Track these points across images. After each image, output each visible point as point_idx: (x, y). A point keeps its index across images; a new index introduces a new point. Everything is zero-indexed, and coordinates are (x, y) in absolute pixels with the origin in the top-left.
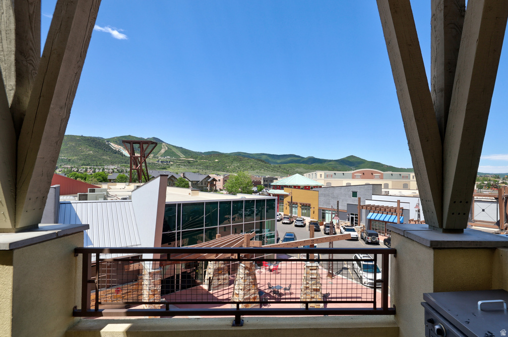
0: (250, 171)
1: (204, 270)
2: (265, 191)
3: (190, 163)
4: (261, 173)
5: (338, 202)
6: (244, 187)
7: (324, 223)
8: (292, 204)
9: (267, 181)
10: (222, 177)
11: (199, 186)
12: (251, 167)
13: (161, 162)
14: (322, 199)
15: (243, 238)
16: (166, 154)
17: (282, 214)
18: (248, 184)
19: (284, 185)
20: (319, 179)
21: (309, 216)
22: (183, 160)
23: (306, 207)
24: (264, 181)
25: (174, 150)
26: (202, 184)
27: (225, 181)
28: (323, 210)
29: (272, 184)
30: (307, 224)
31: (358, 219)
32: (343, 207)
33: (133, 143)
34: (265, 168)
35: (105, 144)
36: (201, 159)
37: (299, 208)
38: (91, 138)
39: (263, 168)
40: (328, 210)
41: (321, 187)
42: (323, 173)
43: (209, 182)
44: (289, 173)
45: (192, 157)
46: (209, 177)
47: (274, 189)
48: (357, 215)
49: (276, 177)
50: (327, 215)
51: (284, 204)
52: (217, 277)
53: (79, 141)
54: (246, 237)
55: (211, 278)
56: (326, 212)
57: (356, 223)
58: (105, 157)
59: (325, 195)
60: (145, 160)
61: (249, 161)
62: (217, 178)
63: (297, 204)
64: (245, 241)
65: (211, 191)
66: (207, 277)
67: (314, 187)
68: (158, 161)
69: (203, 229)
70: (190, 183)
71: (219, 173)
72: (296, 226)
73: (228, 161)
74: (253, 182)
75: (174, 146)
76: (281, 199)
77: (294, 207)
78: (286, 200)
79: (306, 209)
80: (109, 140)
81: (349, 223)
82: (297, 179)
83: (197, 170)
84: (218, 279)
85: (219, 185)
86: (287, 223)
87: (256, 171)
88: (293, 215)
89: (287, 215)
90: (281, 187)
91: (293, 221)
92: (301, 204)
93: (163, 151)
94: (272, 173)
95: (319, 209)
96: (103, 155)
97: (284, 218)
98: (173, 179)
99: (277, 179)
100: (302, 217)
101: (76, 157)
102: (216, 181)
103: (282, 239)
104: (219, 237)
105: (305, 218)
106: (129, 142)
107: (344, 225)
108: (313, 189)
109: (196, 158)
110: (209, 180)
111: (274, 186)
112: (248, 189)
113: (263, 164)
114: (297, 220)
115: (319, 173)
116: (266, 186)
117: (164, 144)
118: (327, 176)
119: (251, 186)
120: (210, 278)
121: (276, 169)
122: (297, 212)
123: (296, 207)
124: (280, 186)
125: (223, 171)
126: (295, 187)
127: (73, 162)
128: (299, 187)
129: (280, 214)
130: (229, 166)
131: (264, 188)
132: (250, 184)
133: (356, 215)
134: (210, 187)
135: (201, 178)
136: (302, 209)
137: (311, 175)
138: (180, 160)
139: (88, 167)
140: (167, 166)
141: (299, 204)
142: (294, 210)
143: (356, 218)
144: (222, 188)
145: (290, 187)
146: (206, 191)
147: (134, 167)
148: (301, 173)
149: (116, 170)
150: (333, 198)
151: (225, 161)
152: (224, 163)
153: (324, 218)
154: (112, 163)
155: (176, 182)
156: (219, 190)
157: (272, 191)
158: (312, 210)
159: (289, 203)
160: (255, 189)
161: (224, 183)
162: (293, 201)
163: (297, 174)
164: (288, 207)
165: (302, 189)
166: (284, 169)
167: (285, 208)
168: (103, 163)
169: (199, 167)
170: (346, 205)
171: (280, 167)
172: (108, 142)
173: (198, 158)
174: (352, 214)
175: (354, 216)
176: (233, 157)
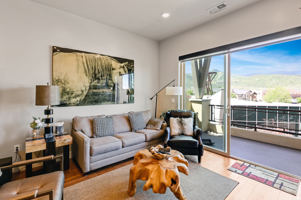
3: (237, 83)
10: (261, 91)
11: (243, 97)
12: (291, 82)
13: (219, 83)
16: (222, 78)
18: (286, 96)
26: (245, 96)
27: (264, 94)
36: (245, 79)
43: (250, 95)
45: (238, 79)
62: (257, 92)
65: (252, 100)
68: (217, 83)
70: (237, 96)
71: (259, 88)
74: (292, 95)
83: (242, 87)
85: (259, 97)
87: (297, 86)
93: (219, 77)
102: (256, 94)
110: (251, 94)
112: (286, 100)
117: (220, 72)
125: (263, 87)
132: (288, 96)
134: (252, 98)
135: (244, 92)
140: (222, 86)
144: (261, 99)
146: (248, 100)
156: (259, 101)
161: (263, 96)
169: (243, 85)
173: (243, 79)
176: (272, 75)
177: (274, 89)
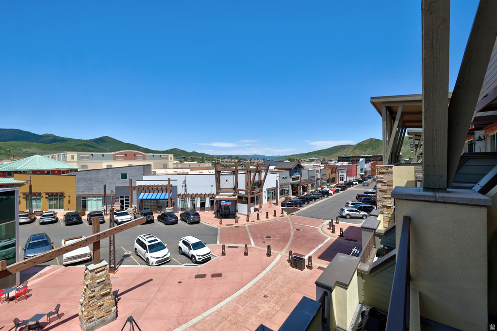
5: (105, 186)
7: (87, 212)
8: (30, 196)
14: (82, 184)
19: (14, 170)
20: (69, 162)
21: (61, 207)
23: (56, 197)
28: (85, 198)
30: (61, 218)
31: (129, 201)
32: (111, 191)
37: (44, 199)
40: (90, 197)
41: (76, 170)
42: (75, 154)
50: (89, 203)
56: (88, 199)
57: (126, 206)
59: (86, 180)
63: (40, 194)
67: (67, 171)
72: (42, 223)
77: (34, 199)
79: (57, 199)
82: (37, 162)
86: (25, 223)
88: (34, 210)
90: (8, 174)
91: (35, 219)
92: (46, 194)
95: (78, 197)
100: (51, 210)
105: (56, 211)
108: (68, 174)
114: (43, 216)
115: (69, 155)
118: (81, 158)
122: (40, 206)
123: (40, 199)
126: (35, 172)
128: (42, 172)
136: (50, 200)
137: (56, 156)
141: (44, 195)
142: (34, 203)
143: (126, 200)
145: (25, 172)
150: (98, 182)
153: (85, 206)
158: (66, 200)
159: (26, 194)
162: (33, 191)
163: (37, 156)
165: (46, 174)
170: (115, 188)
174: (121, 197)
175: (124, 199)
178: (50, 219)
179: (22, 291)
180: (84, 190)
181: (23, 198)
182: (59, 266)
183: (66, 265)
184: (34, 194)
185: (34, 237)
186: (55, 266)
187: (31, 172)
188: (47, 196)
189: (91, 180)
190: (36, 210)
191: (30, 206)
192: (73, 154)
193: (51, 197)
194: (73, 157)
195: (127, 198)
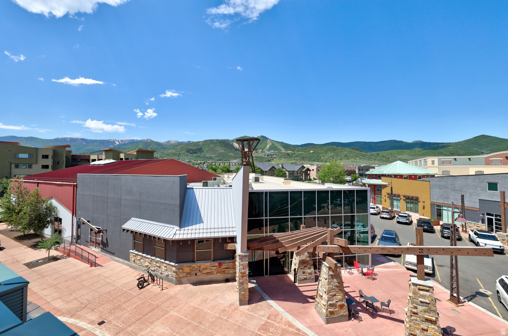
0: (345, 161)
1: (290, 260)
2: (360, 180)
3: (289, 155)
4: (357, 162)
5: (463, 196)
6: (336, 177)
7: (441, 223)
8: (393, 196)
9: (362, 170)
10: (315, 167)
11: (295, 175)
12: (346, 156)
13: (267, 155)
14: (436, 191)
15: (326, 233)
16: (271, 148)
17: (380, 207)
18: (341, 173)
19: (381, 173)
20: (430, 167)
21: (417, 211)
22: (283, 153)
23: (412, 201)
24: (359, 170)
25: (276, 144)
26: (297, 174)
27: (318, 170)
28: (440, 206)
29: (368, 173)
30: (415, 222)
31: (502, 223)
32: (472, 203)
33: (244, 141)
34: (360, 157)
35: (230, 144)
36: (298, 151)
37: (402, 201)
38: (222, 140)
39: (358, 157)
40: (446, 207)
41: (433, 176)
42: (436, 159)
43: (303, 172)
44: (388, 161)
45: (290, 150)
46: (303, 167)
47: (369, 178)
48: (500, 216)
49: (373, 166)
50: (445, 213)
51: (383, 196)
52: (303, 270)
53: (216, 143)
54: (329, 232)
55: (297, 270)
56: (444, 208)
57: (497, 228)
58: (230, 154)
59: (440, 187)
60: (251, 154)
61: (343, 150)
62: (311, 168)
63: (399, 196)
64: (329, 237)
65: (306, 180)
66: (293, 267)
67: (424, 176)
68: (265, 155)
69: (288, 218)
70: (287, 173)
71: (314, 163)
72: (399, 222)
73: (322, 151)
74: (346, 171)
75: (276, 142)
76: (378, 190)
77: (395, 199)
78: (385, 191)
79: (412, 203)
80: (232, 141)
81: (484, 227)
82: (399, 167)
83: (295, 161)
84: (304, 273)
85: (313, 174)
86: (386, 218)
87: (351, 160)
88: (394, 209)
89: (387, 209)
90: (378, 177)
91: (394, 217)
92: (404, 196)
93: (268, 146)
94: (369, 161)
95: (432, 204)
96: (229, 152)
97: (383, 212)
98: (274, 169)
99: (374, 168)
100: (407, 212)
101: (214, 155)
102: (310, 170)
103: (379, 237)
104: (303, 228)
105: (411, 214)
106: (241, 141)
107: (475, 228)
108: (422, 179)
109: (294, 151)
110: (304, 170)
111: (369, 175)
112: (341, 178)
113: (358, 152)
114: (400, 216)
115: (429, 160)
116: (361, 175)
117: (269, 140)
118: (442, 163)
119: (344, 175)
120: (295, 269)
121: (374, 157)
122: (400, 207)
123: (399, 200)
124: (376, 175)
125: (318, 162)
126: (396, 176)
127: (213, 159)
128: (401, 176)
129: (377, 207)
130: (324, 156)
131: (359, 177)
132: (342, 173)
133: (496, 216)
134: (305, 176)
135: (296, 168)
136: (407, 202)
137: (418, 162)
138: (281, 153)
139: (221, 162)
140: (272, 159)
141: (402, 197)
142: (395, 203)
143: (496, 220)
144: (315, 177)
145: (389, 176)
146: (301, 180)
147: (244, 160)
148: (405, 161)
149: (237, 164)
150: (454, 190)
151: (319, 151)
152: (318, 154)
153: (440, 215)
154: (235, 158)
155: (275, 172)
156: (313, 179)
157: (367, 181)
158: (420, 205)
159: (388, 194)
160: (349, 178)
161: (317, 173)
162: (394, 192)
163: (399, 162)
164: (388, 201)
165: (405, 178)
166: (383, 156)
167: (383, 200)
168: (228, 158)
169: (296, 158)
170: (478, 201)
171: (378, 154)
172: (232, 142)
173: (296, 151)
174: (488, 214)
175: (494, 218)
176: (327, 147)
177: (328, 164)
178: (404, 220)
179: (370, 272)
180: (438, 197)
181: (388, 197)
182: (402, 266)
183: (408, 269)
184: (395, 195)
185: (386, 232)
186: (399, 264)
187: (393, 176)
188: (405, 198)
189: (446, 187)
190: (396, 210)
191: (392, 205)
192: (433, 159)
193: (408, 201)
194: (433, 162)
195: (498, 218)
